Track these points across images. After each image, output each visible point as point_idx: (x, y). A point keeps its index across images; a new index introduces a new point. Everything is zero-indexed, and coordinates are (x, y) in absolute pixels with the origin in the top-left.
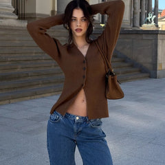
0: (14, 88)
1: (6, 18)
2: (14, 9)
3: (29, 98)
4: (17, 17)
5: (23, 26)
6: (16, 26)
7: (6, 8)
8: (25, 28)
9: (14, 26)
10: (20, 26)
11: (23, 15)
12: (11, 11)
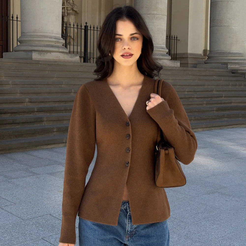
2: (167, 50)
4: (170, 58)
6: (169, 66)
7: (161, 49)
8: (178, 68)
9: (168, 67)
10: (173, 66)
11: (175, 55)
12: (165, 52)
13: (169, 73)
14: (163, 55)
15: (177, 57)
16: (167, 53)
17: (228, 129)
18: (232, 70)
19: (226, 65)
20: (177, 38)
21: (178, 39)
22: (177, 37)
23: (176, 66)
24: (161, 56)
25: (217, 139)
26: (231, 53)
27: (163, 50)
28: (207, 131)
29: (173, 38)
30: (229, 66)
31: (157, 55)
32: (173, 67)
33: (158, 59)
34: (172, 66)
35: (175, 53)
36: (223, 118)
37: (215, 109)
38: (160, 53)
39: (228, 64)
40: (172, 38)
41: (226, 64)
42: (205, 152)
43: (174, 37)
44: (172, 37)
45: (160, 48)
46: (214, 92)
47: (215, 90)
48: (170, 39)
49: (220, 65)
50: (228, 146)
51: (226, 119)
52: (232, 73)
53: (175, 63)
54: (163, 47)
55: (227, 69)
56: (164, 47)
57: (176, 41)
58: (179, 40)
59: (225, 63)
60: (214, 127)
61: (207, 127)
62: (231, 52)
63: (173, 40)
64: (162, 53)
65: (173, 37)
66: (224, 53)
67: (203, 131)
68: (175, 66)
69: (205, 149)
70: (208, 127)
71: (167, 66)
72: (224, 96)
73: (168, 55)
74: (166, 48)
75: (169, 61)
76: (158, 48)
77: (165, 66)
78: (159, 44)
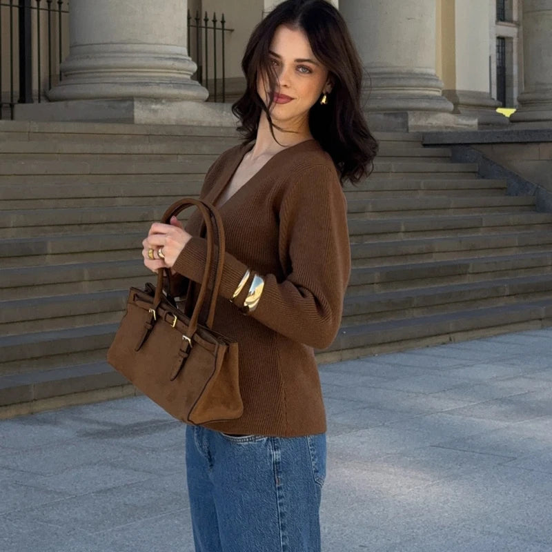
2: (194, 67)
4: (206, 94)
5: (226, 122)
6: (204, 125)
7: (169, 63)
9: (198, 126)
10: (218, 125)
11: (220, 86)
12: (187, 74)
13: (205, 149)
14: (178, 84)
15: (227, 90)
16: (192, 78)
17: (428, 351)
18: (424, 134)
19: (400, 119)
20: (223, 22)
21: (226, 26)
22: (225, 19)
24: (174, 87)
25: (399, 390)
26: (417, 74)
27: (177, 64)
28: (354, 360)
29: (210, 24)
30: (412, 122)
31: (158, 84)
32: (216, 127)
33: (162, 98)
34: (213, 125)
35: (219, 76)
36: (407, 312)
37: (376, 277)
38: (166, 77)
39: (409, 112)
40: (206, 24)
41: (402, 113)
42: (362, 443)
43: (215, 21)
44: (206, 20)
45: (168, 56)
46: (370, 217)
47: (370, 207)
48: (198, 27)
49: (381, 117)
50: (439, 414)
51: (417, 313)
52: (425, 145)
53: (225, 112)
54: (177, 54)
55: (406, 129)
56: (181, 55)
57: (219, 32)
58: (232, 31)
59: (397, 109)
60: (380, 344)
61: (354, 348)
62: (417, 70)
63: (211, 32)
64: (177, 75)
65: (210, 18)
66: (392, 73)
67: (341, 360)
68: (224, 125)
69: (359, 433)
70: (359, 347)
71: (195, 124)
72: (403, 228)
73: (197, 83)
74: (190, 59)
75: (201, 105)
76: (161, 58)
77: (189, 123)
78: (162, 44)
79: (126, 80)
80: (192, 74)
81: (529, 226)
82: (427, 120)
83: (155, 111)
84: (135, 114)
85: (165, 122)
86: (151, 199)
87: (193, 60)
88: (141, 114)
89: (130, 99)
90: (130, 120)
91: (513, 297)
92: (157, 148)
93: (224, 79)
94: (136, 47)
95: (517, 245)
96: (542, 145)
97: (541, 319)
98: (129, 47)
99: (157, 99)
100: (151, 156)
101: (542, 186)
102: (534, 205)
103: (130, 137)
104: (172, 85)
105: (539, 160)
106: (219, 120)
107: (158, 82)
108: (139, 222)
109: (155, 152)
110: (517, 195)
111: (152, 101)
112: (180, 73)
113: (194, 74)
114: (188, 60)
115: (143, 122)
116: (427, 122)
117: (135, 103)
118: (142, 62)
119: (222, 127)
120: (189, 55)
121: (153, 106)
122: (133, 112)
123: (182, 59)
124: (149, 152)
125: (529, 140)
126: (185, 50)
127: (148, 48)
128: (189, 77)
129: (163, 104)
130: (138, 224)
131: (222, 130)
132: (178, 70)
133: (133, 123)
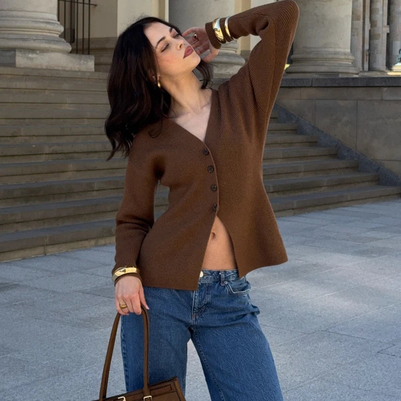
0: (57, 219)
1: (43, 51)
2: (62, 29)
3: (93, 242)
4: (70, 48)
5: (83, 68)
6: (67, 69)
7: (43, 25)
8: (88, 74)
9: (63, 70)
10: (77, 70)
11: (86, 43)
12: (56, 34)
13: (66, 86)
14: (50, 40)
16: (60, 36)
21: (92, 2)
23: (85, 70)
24: (46, 43)
27: (49, 26)
31: (34, 40)
32: (75, 71)
34: (73, 69)
35: (86, 36)
38: (41, 35)
45: (42, 20)
54: (49, 19)
56: (52, 20)
57: (86, 6)
58: (96, 5)
63: (80, 5)
64: (48, 34)
68: (82, 70)
71: (60, 68)
73: (63, 40)
74: (59, 23)
75: (65, 55)
76: (37, 22)
77: (56, 68)
78: (38, 12)
79: (11, 36)
80: (60, 33)
81: (291, 144)
82: (226, 70)
83: (31, 59)
84: (17, 60)
85: (39, 67)
86: (22, 120)
87: (61, 24)
88: (21, 60)
89: (13, 49)
90: (13, 65)
91: (276, 193)
92: (31, 84)
93: (89, 38)
94: (20, 14)
95: (282, 157)
96: (302, 89)
97: (293, 209)
98: (14, 13)
99: (33, 50)
100: (26, 90)
101: (301, 117)
102: (295, 130)
103: (12, 76)
104: (44, 41)
105: (301, 99)
106: (78, 66)
107: (34, 38)
108: (10, 137)
109: (28, 88)
110: (284, 123)
111: (29, 52)
112: (51, 33)
113: (62, 33)
114: (58, 24)
115: (22, 66)
116: (226, 72)
117: (17, 53)
118: (23, 24)
119: (79, 71)
120: (59, 20)
121: (30, 55)
122: (15, 59)
123: (52, 23)
124: (24, 87)
125: (293, 85)
126: (55, 17)
127: (28, 14)
128: (58, 36)
129: (37, 54)
130: (9, 138)
131: (79, 74)
132: (50, 30)
133: (15, 67)
